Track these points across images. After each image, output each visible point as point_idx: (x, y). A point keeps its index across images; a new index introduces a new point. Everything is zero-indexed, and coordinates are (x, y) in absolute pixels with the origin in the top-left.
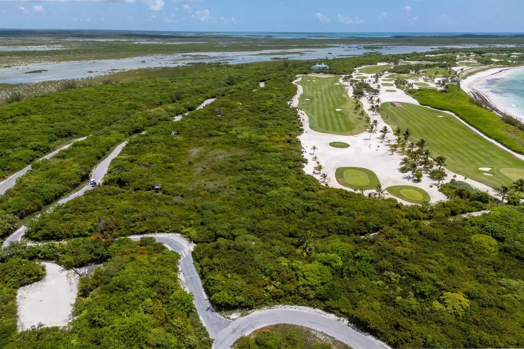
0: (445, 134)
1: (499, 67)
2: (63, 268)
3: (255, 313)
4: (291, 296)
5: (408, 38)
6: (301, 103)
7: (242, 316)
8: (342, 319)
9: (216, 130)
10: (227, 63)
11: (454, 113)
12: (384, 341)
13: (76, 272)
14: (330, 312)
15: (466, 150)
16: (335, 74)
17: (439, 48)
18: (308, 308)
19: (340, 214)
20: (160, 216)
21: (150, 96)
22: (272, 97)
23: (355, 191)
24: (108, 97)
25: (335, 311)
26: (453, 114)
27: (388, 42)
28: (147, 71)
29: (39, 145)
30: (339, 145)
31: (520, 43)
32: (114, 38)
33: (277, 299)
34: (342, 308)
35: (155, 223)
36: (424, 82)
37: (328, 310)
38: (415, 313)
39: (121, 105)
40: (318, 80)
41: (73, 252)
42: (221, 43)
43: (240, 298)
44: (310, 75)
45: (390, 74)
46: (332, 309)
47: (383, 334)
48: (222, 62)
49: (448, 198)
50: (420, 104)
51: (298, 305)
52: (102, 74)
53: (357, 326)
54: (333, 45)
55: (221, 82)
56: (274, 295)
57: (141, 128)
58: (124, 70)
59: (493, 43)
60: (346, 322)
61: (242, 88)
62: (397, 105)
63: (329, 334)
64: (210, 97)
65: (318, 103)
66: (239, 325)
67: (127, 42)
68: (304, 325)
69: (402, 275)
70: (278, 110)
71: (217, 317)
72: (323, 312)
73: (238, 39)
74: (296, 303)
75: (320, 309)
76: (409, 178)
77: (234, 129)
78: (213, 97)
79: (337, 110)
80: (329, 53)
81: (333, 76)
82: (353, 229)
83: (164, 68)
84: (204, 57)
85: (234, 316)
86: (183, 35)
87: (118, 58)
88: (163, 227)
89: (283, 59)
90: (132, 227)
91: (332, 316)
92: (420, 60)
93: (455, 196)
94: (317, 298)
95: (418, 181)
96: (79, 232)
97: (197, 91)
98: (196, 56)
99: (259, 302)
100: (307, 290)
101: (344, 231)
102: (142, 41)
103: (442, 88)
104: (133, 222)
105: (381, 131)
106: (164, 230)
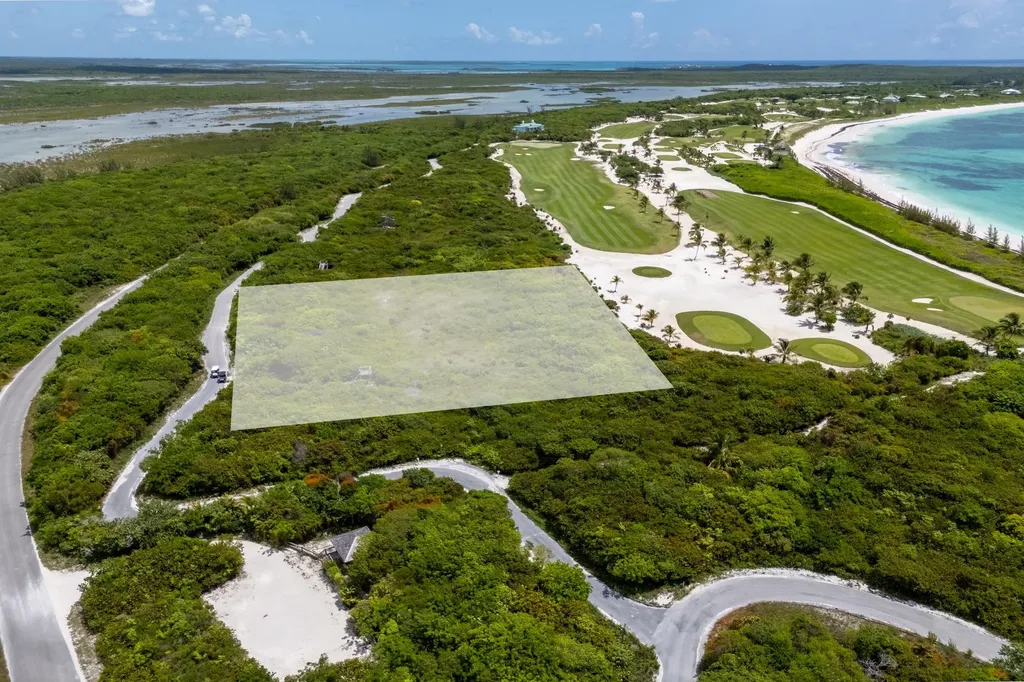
0: (819, 243)
1: (837, 122)
2: (268, 548)
3: (698, 590)
4: (746, 551)
5: (652, 72)
6: (531, 198)
7: (678, 597)
8: (854, 582)
9: (401, 254)
10: (331, 122)
11: (815, 205)
12: (946, 610)
13: (302, 554)
14: (828, 573)
15: (870, 270)
16: (560, 140)
17: (714, 90)
18: (785, 571)
19: (744, 397)
20: (409, 427)
21: (222, 192)
22: (473, 188)
23: (741, 352)
24: (134, 198)
25: (837, 570)
26: (815, 208)
27: (619, 79)
28: (173, 141)
29: (49, 305)
30: (651, 272)
31: (847, 79)
32: (55, 75)
33: (725, 560)
34: (849, 562)
35: (408, 441)
36: (728, 151)
37: (823, 568)
38: (973, 557)
39: (173, 214)
40: (536, 154)
41: (286, 513)
42: (294, 83)
43: (668, 565)
44: (513, 143)
45: (662, 138)
46: (833, 565)
47: (945, 597)
48: (322, 121)
49: (896, 355)
50: (745, 191)
51: (765, 566)
52: (77, 151)
53: (886, 591)
54: (520, 85)
55: (353, 161)
56: (719, 553)
57: (249, 258)
58: (121, 140)
59: (801, 80)
60: (864, 587)
61: (401, 171)
62: (707, 194)
63: (850, 612)
64: (347, 191)
65: (563, 196)
66: (684, 616)
67: (90, 82)
68: (798, 602)
69: (917, 494)
70: (500, 212)
71: (631, 605)
72: (815, 574)
73: (326, 75)
74: (760, 562)
75: (806, 569)
76: (810, 325)
77: (439, 252)
78: (353, 192)
79: (607, 208)
80: (523, 102)
81: (558, 144)
82: (782, 421)
83: (211, 136)
84: (278, 112)
85: (663, 599)
86: (205, 66)
87: (93, 115)
88: (427, 449)
89: (441, 113)
90: (367, 453)
91: (834, 580)
92: (698, 113)
93: (908, 351)
94: (797, 550)
95: (829, 328)
96: (263, 473)
97: (315, 180)
98: (259, 109)
99: (699, 568)
100: (776, 537)
101: (768, 426)
102: (124, 81)
103: (769, 163)
104: (364, 443)
105: (714, 244)
106: (430, 454)
